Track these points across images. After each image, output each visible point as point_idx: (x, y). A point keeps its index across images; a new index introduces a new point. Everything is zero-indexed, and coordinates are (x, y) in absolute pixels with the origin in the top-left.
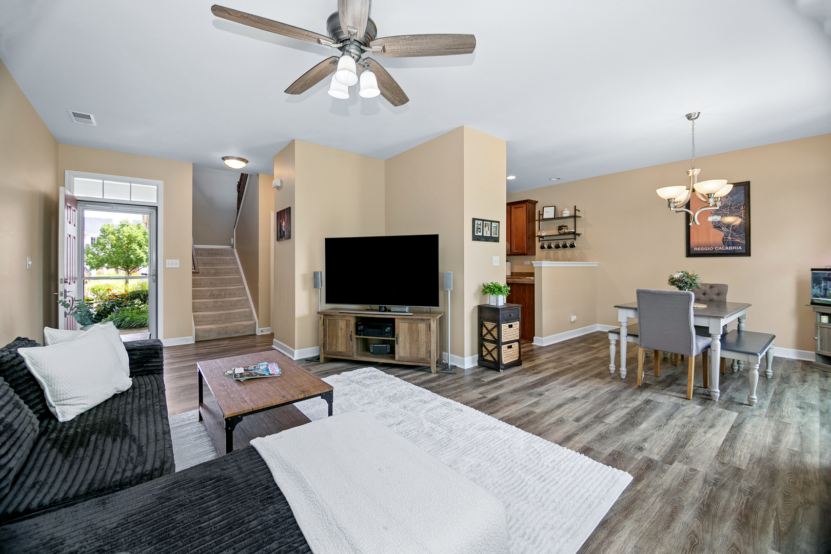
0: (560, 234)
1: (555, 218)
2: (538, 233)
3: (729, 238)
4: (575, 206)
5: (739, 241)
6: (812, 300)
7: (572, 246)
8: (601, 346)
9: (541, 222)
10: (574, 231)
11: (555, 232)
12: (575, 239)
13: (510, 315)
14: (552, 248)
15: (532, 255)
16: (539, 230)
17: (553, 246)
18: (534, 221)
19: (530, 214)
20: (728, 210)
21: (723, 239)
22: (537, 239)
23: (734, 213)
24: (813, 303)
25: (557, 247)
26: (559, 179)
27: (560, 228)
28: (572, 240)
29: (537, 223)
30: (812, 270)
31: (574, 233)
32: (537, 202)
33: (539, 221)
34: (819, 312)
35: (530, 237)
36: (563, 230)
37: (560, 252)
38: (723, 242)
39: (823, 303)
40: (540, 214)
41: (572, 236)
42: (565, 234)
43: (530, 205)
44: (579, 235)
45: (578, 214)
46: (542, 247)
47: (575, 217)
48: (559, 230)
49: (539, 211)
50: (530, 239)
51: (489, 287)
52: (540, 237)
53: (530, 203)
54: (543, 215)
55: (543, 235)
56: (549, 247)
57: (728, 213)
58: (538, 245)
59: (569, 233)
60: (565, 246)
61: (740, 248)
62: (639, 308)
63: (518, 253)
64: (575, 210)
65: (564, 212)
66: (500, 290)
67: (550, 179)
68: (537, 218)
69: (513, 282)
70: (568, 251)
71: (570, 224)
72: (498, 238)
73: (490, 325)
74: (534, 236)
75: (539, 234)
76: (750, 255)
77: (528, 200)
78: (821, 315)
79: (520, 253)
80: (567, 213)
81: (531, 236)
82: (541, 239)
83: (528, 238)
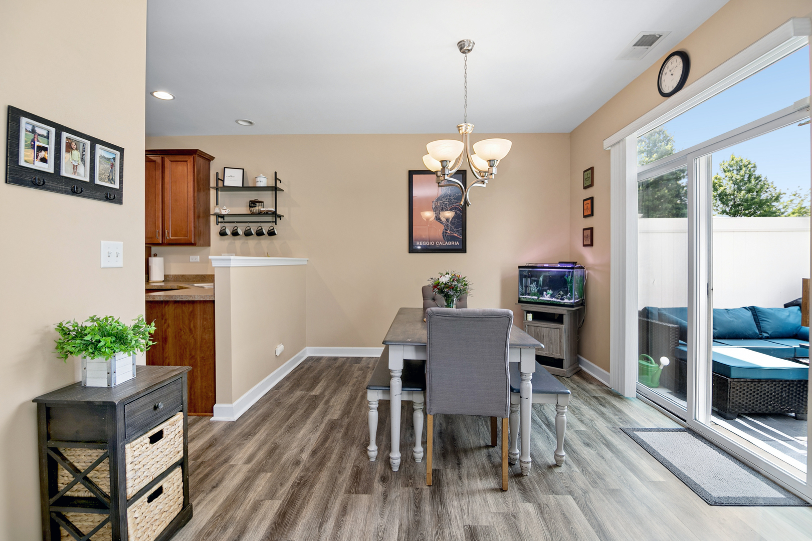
0: (253, 214)
1: (244, 188)
2: (214, 209)
3: (448, 232)
4: (276, 173)
5: (456, 235)
6: (520, 298)
7: (272, 233)
8: (325, 390)
9: (219, 192)
10: (274, 210)
11: (245, 210)
12: (275, 222)
13: (156, 408)
14: (239, 235)
15: (203, 246)
16: (217, 204)
17: (240, 232)
18: (208, 188)
19: (201, 175)
20: (448, 200)
21: (443, 233)
22: (213, 219)
23: (453, 203)
24: (520, 301)
25: (248, 234)
26: (250, 123)
27: (253, 203)
28: (270, 224)
29: (213, 193)
30: (520, 267)
31: (274, 214)
32: (213, 158)
33: (217, 189)
34: (526, 311)
35: (201, 215)
36: (257, 208)
37: (252, 242)
38: (443, 236)
39: (529, 300)
40: (218, 179)
41: (269, 219)
42: (260, 214)
43: (200, 161)
44: (280, 217)
45: (279, 185)
46: (223, 234)
47: (275, 189)
48: (250, 207)
49: (217, 173)
50: (201, 220)
51: (81, 333)
52: (219, 216)
53: (200, 156)
54: (223, 181)
55: (223, 212)
56: (235, 234)
57: (448, 203)
58: (214, 229)
59: (266, 213)
60: (260, 233)
61: (458, 243)
62: (431, 344)
63: (178, 242)
64: (276, 179)
65: (258, 179)
66: (121, 339)
67: (237, 121)
68: (213, 183)
69: (167, 299)
70: (265, 241)
71: (267, 200)
72: (119, 191)
73: (82, 457)
74: (207, 213)
75: (217, 211)
76: (465, 252)
77: (197, 150)
78: (527, 313)
79: (182, 242)
80: (263, 182)
81: (203, 214)
82: (220, 220)
83: (197, 217)
